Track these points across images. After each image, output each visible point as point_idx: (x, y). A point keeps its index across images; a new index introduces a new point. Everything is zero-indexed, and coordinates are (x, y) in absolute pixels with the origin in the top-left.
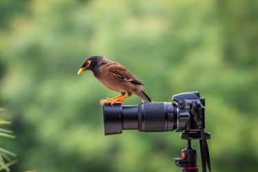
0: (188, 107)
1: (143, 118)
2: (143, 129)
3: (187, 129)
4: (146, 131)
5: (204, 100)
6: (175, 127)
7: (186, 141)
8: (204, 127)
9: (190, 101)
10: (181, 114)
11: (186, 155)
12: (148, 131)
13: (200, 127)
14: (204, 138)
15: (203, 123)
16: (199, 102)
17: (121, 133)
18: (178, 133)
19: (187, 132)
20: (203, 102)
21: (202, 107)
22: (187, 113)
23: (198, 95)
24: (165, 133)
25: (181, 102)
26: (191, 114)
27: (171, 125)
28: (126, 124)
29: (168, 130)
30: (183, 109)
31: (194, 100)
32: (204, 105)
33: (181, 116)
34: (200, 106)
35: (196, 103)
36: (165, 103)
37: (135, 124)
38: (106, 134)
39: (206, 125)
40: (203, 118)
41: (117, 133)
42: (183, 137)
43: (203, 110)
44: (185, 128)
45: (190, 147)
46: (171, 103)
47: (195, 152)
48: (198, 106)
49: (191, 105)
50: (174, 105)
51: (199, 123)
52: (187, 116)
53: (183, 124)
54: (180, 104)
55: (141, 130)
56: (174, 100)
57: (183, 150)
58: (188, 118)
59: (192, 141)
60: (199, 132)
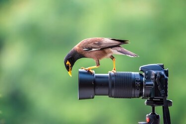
0: (153, 77)
1: (113, 86)
2: (113, 94)
3: (152, 97)
4: (115, 97)
5: (167, 71)
6: (141, 95)
7: (150, 108)
8: (167, 96)
9: (155, 72)
10: (147, 83)
11: (150, 120)
12: (117, 97)
13: (162, 95)
14: (166, 104)
15: (166, 91)
16: (163, 73)
17: (93, 98)
18: (144, 100)
19: (151, 99)
20: (166, 72)
21: (166, 77)
22: (152, 83)
23: (162, 66)
24: (132, 99)
25: (147, 72)
26: (155, 83)
27: (137, 92)
28: (98, 91)
29: (134, 97)
30: (148, 78)
31: (158, 71)
32: (167, 76)
33: (147, 85)
34: (164, 77)
35: (160, 74)
36: (133, 73)
37: (106, 91)
38: (80, 99)
39: (168, 94)
40: (166, 88)
41: (90, 98)
42: (148, 103)
43: (166, 80)
44: (150, 96)
45: (153, 113)
46: (138, 73)
47: (158, 117)
48: (162, 76)
49: (156, 75)
50: (141, 75)
51: (162, 92)
52: (152, 85)
53: (148, 92)
54: (146, 74)
55: (111, 96)
56: (141, 71)
57: (147, 115)
58: (153, 87)
59: (155, 107)
60: (162, 99)
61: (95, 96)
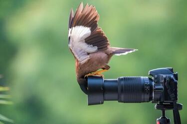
0: (163, 81)
1: (122, 91)
2: (122, 100)
3: (162, 101)
4: (125, 102)
5: (177, 74)
6: (151, 99)
7: (161, 112)
8: (177, 99)
9: (164, 76)
10: (156, 87)
12: (127, 102)
13: (173, 99)
14: (177, 108)
15: (176, 95)
16: (172, 76)
17: (102, 103)
18: (154, 104)
19: (161, 103)
20: (176, 76)
22: (161, 87)
23: (172, 70)
25: (156, 76)
26: (165, 87)
27: (147, 97)
28: (107, 96)
29: (144, 102)
30: (158, 83)
31: (167, 75)
32: (177, 79)
33: (156, 89)
34: (174, 81)
35: (170, 78)
36: (142, 77)
37: (115, 96)
38: (89, 105)
40: (176, 91)
41: (99, 104)
42: (158, 108)
43: (176, 83)
44: (160, 99)
45: (164, 117)
46: (147, 77)
47: (168, 121)
48: (171, 80)
49: (165, 79)
50: (150, 79)
51: (172, 95)
52: (161, 89)
53: (158, 96)
54: (155, 78)
55: (120, 101)
56: (150, 75)
57: (158, 119)
58: (162, 91)
59: (166, 111)
60: (172, 103)
61: (105, 102)
